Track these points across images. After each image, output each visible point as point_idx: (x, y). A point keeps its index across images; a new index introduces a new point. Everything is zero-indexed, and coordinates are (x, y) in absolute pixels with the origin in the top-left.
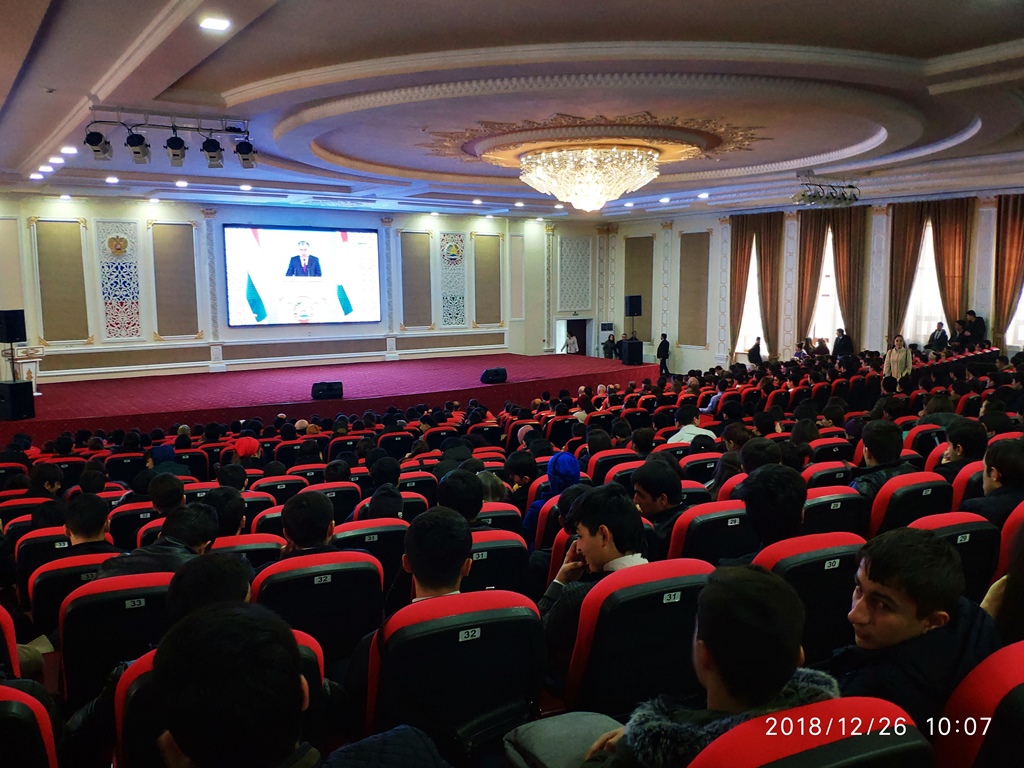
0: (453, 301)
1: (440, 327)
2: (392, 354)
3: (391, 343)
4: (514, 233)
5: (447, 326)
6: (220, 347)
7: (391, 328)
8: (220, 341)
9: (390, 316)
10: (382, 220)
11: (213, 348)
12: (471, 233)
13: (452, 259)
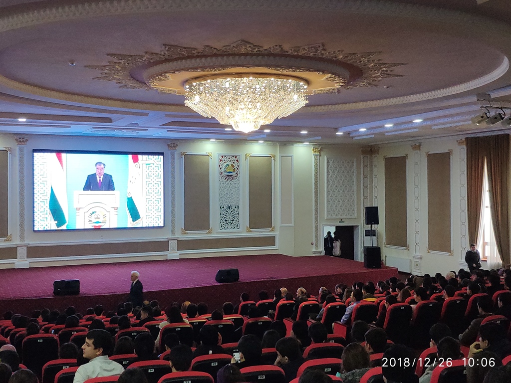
0: (229, 210)
1: (217, 231)
2: (174, 254)
3: (173, 245)
4: (284, 155)
5: (223, 230)
6: (25, 248)
7: (173, 232)
8: (26, 243)
9: (173, 222)
10: (168, 145)
11: (19, 249)
12: (246, 154)
13: (228, 176)
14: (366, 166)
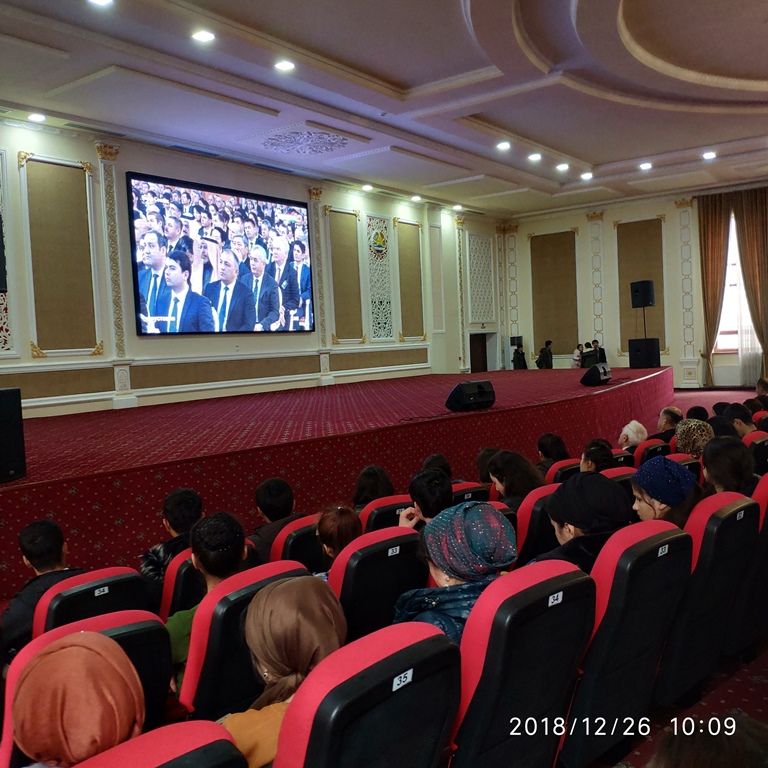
0: (381, 307)
2: (328, 378)
4: (433, 224)
5: (377, 338)
6: (127, 368)
7: (324, 342)
8: (127, 357)
9: (322, 324)
10: (310, 191)
11: (117, 370)
12: (394, 219)
13: (378, 251)
14: (500, 250)
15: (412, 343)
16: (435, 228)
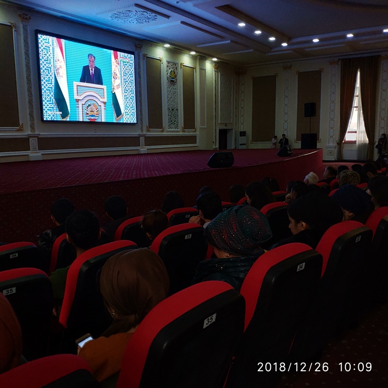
0: (173, 112)
2: (143, 149)
4: (201, 67)
5: (170, 129)
6: (36, 139)
7: (142, 130)
8: (37, 133)
9: (141, 120)
10: (136, 46)
11: (31, 139)
12: (181, 64)
13: (172, 81)
14: (236, 84)
15: (189, 133)
16: (203, 70)
